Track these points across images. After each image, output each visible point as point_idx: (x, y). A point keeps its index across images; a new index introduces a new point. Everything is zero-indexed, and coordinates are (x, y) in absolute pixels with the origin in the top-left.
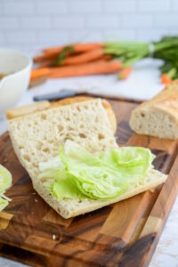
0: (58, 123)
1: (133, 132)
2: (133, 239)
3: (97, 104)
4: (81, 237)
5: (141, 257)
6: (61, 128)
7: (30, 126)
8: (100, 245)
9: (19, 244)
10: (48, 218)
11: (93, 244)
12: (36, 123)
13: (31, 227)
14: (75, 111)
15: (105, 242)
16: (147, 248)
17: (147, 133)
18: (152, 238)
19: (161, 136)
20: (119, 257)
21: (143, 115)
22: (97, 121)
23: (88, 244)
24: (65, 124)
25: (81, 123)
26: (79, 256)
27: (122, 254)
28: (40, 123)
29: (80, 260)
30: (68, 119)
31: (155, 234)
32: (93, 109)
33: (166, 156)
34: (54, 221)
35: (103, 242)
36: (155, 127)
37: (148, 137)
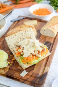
0: (20, 37)
2: (42, 74)
3: (31, 30)
6: (21, 38)
7: (12, 38)
8: (33, 76)
9: (12, 76)
10: (19, 68)
11: (31, 76)
12: (13, 38)
13: (15, 70)
14: (25, 33)
15: (35, 75)
17: (45, 35)
18: (46, 73)
19: (49, 36)
20: (38, 80)
21: (44, 30)
22: (31, 35)
24: (22, 37)
25: (26, 36)
26: (28, 80)
27: (39, 79)
28: (14, 37)
29: (28, 81)
30: (23, 35)
32: (30, 31)
36: (48, 34)
37: (46, 36)
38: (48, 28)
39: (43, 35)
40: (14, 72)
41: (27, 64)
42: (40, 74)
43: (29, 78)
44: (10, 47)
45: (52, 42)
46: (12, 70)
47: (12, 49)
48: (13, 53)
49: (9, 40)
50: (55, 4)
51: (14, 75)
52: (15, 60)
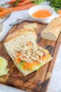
0: (19, 42)
1: (42, 38)
3: (30, 34)
7: (11, 44)
8: (35, 83)
9: (12, 84)
10: (20, 75)
12: (13, 43)
13: (15, 78)
14: (24, 37)
15: (36, 82)
18: (49, 80)
19: (50, 40)
20: (40, 87)
21: (45, 33)
22: (31, 39)
24: (21, 42)
25: (26, 41)
26: (29, 87)
29: (30, 89)
30: (22, 40)
31: (50, 78)
32: (29, 35)
33: (52, 48)
34: (21, 75)
36: (49, 37)
37: (46, 40)
38: (49, 31)
39: (44, 38)
40: (15, 79)
41: (28, 70)
42: (42, 80)
43: (30, 86)
44: (10, 53)
46: (13, 77)
47: (12, 55)
48: (13, 59)
49: (8, 45)
50: (56, 5)
51: (15, 83)
52: (15, 66)
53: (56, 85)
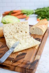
2: (33, 61)
4: (19, 61)
5: (35, 65)
8: (24, 63)
11: (22, 63)
16: (36, 63)
17: (34, 34)
19: (38, 34)
20: (29, 66)
21: (33, 29)
23: (21, 63)
27: (30, 65)
29: (19, 67)
31: (38, 59)
33: (40, 40)
34: (11, 57)
35: (25, 62)
36: (37, 32)
38: (37, 26)
39: (32, 34)
42: (31, 61)
45: (41, 38)
50: (42, 16)
53: (45, 67)
